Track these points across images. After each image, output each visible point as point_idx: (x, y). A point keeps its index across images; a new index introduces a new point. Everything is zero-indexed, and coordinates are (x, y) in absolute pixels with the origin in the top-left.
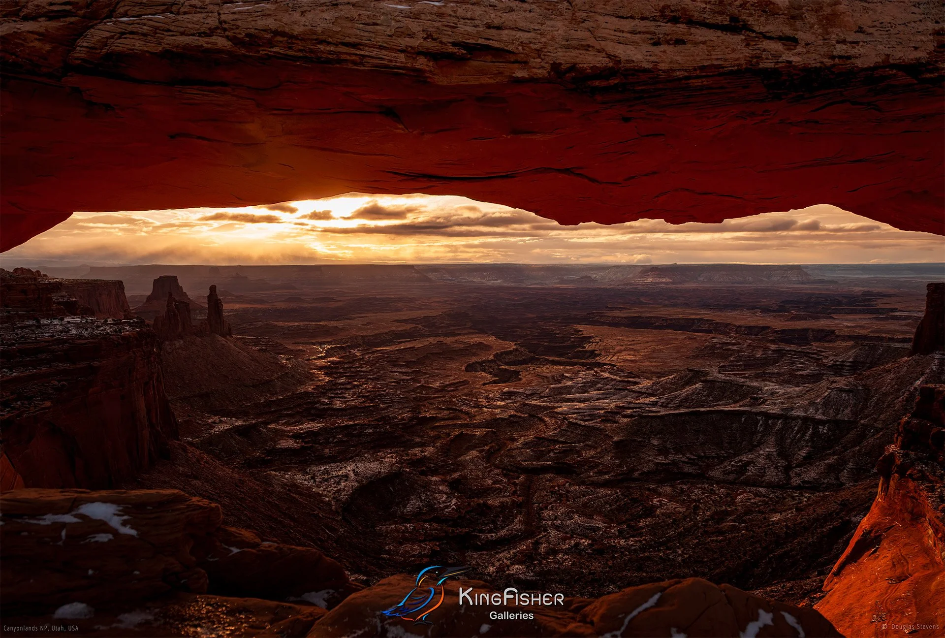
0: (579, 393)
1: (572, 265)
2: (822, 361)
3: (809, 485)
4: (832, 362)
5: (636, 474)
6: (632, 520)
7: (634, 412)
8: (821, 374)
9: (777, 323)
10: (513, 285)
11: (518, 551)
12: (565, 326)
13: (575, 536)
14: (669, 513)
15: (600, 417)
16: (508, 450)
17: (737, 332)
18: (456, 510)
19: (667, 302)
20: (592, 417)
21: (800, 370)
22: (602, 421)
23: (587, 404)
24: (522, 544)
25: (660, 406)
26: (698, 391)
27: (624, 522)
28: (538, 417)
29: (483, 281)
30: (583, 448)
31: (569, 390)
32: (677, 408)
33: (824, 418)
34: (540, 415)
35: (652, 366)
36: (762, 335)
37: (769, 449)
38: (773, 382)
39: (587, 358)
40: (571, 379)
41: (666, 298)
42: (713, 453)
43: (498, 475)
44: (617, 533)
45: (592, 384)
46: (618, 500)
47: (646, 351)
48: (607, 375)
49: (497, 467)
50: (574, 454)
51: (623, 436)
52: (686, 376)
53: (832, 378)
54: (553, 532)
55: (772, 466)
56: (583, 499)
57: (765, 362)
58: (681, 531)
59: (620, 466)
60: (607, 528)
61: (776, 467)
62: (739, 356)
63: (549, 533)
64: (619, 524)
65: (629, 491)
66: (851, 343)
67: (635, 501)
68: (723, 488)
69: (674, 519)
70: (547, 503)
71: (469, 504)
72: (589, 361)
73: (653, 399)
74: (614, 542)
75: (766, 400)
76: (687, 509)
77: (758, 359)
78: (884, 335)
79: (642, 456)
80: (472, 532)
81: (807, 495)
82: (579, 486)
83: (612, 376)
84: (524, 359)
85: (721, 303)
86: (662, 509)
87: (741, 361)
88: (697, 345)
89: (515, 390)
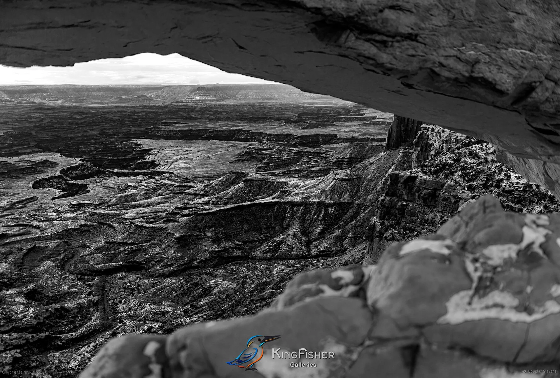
0: (143, 199)
1: (128, 85)
2: (329, 159)
3: (324, 253)
4: (335, 159)
5: (196, 263)
6: (194, 301)
7: (192, 211)
8: (328, 169)
9: (298, 132)
10: (74, 104)
11: (98, 344)
12: (127, 141)
13: (147, 322)
14: (224, 290)
15: (162, 218)
16: (82, 256)
17: (268, 140)
18: (35, 318)
19: (213, 117)
20: (156, 219)
21: (314, 167)
22: (165, 222)
23: (151, 208)
24: (100, 337)
25: (212, 204)
26: (241, 189)
27: (188, 303)
28: (107, 224)
29: (44, 101)
30: (150, 247)
31: (133, 197)
32: (225, 204)
33: (331, 202)
34: (109, 222)
35: (203, 171)
36: (286, 141)
37: (295, 229)
38: (296, 178)
39: (148, 168)
40: (135, 188)
41: (211, 113)
42: (255, 238)
43: (73, 280)
44: (183, 313)
45: (154, 191)
46: (182, 286)
47: (198, 158)
48: (166, 182)
49: (72, 273)
50: (142, 253)
51: (182, 233)
52: (231, 178)
53: (336, 172)
54: (128, 322)
55: (297, 242)
56: (152, 290)
57: (289, 162)
58: (233, 303)
59: (182, 257)
60: (174, 310)
61: (301, 243)
62: (270, 159)
63: (125, 323)
64: (185, 305)
65: (191, 278)
66: (348, 144)
67: (196, 284)
68: (263, 265)
69: (228, 295)
70: (121, 298)
71: (47, 310)
72: (150, 171)
73: (206, 199)
74: (181, 321)
75: (291, 192)
76: (237, 285)
77: (284, 160)
78: (369, 137)
79: (200, 247)
80: (52, 334)
81: (322, 261)
82: (148, 279)
83: (171, 183)
84: (90, 173)
85: (256, 116)
86: (218, 288)
87: (272, 162)
88: (238, 152)
89: (84, 202)
